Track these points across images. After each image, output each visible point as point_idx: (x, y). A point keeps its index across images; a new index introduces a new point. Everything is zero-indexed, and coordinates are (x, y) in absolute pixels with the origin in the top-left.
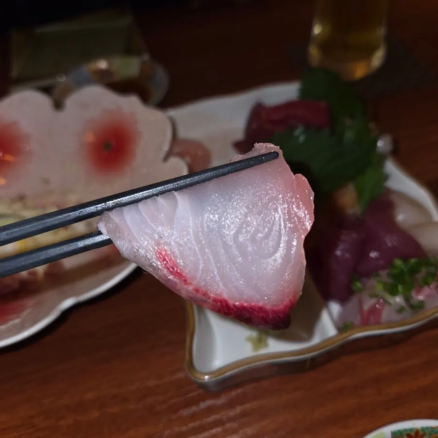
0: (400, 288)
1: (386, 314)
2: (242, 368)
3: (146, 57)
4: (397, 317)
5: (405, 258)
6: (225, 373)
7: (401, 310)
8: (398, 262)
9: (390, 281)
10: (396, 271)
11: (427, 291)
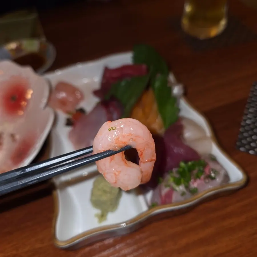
0: (182, 180)
1: (175, 197)
2: (86, 237)
3: (44, 39)
4: (181, 199)
5: (186, 162)
6: (75, 240)
7: (183, 194)
8: (182, 164)
9: (177, 176)
10: (181, 170)
11: (198, 181)
